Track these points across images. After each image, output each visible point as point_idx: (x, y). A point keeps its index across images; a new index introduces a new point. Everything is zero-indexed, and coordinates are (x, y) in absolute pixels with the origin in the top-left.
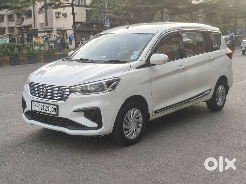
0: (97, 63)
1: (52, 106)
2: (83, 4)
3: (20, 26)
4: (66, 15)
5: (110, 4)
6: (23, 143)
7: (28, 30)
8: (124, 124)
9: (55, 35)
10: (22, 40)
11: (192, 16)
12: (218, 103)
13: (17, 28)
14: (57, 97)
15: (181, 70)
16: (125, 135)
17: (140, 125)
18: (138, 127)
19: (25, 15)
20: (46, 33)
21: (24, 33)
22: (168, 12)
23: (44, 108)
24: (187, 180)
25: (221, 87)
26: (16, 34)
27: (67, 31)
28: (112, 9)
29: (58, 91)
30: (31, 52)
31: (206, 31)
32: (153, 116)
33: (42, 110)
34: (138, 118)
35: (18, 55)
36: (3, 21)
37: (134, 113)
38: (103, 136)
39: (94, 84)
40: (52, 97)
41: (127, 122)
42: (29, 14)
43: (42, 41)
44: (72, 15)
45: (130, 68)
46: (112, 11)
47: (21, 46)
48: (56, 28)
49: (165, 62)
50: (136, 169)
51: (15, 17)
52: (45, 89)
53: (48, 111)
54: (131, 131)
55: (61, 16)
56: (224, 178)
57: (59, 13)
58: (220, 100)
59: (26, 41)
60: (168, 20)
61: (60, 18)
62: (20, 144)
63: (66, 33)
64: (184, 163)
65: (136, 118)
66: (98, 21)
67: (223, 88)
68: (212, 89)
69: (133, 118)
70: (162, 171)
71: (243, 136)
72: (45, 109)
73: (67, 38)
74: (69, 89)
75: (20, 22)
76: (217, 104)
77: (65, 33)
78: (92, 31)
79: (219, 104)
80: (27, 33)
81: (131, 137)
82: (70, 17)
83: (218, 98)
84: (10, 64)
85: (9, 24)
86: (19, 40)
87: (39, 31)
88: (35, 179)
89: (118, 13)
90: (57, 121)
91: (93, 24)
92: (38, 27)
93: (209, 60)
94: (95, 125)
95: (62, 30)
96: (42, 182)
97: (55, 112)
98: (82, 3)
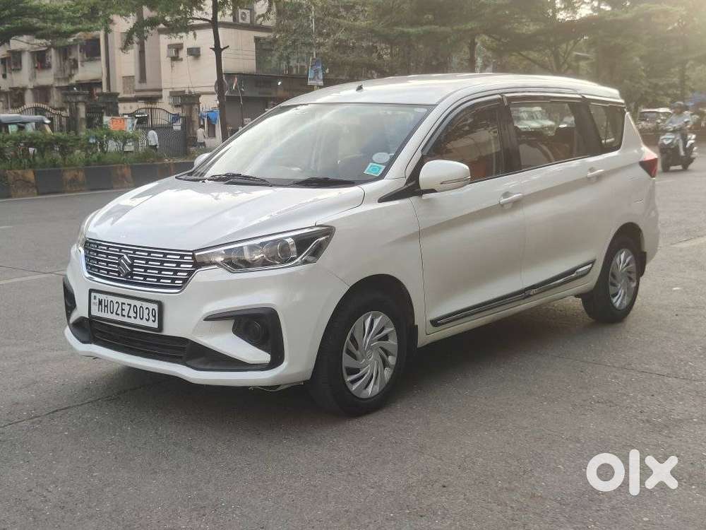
0: (271, 186)
1: (145, 305)
2: (248, 21)
3: (67, 84)
4: (199, 52)
5: (323, 20)
6: (66, 408)
7: (91, 96)
8: (344, 353)
9: (165, 109)
10: (72, 124)
11: (556, 55)
12: (614, 300)
13: (59, 88)
14: (159, 279)
15: (507, 207)
16: (346, 386)
17: (392, 360)
18: (385, 364)
19: (80, 51)
20: (141, 105)
21: (77, 103)
22: (489, 43)
23: (123, 310)
24: (511, 507)
25: (622, 256)
26: (56, 106)
27: (201, 99)
28: (328, 35)
29: (162, 262)
30: (96, 159)
31: (579, 96)
32: (427, 334)
33: (118, 315)
34: (386, 338)
35: (59, 166)
36: (19, 70)
37: (373, 323)
38: (286, 387)
39: (262, 244)
40: (145, 280)
41: (353, 348)
42: (92, 49)
43: (129, 126)
44: (214, 52)
45: (363, 199)
46: (329, 41)
47: (69, 141)
48: (171, 90)
49: (460, 182)
50: (375, 479)
51: (53, 57)
52: (125, 257)
53: (135, 318)
54: (364, 375)
55: (183, 54)
56: (614, 502)
57: (178, 48)
58: (621, 292)
59: (84, 126)
60: (492, 66)
61: (182, 60)
62: (57, 411)
63: (199, 104)
64: (507, 462)
65: (379, 340)
66: (290, 69)
67: (629, 258)
68: (596, 261)
69: (372, 338)
70: (446, 484)
71: (679, 392)
72: (125, 313)
73: (201, 118)
74: (193, 256)
75: (68, 72)
76: (611, 302)
77: (194, 104)
78: (274, 98)
79: (618, 304)
80: (85, 103)
81: (364, 392)
82: (209, 57)
83: (614, 285)
84: (35, 191)
85: (35, 76)
86: (64, 123)
87: (119, 97)
88: (95, 504)
89: (347, 47)
90: (157, 345)
91: (277, 78)
92: (118, 87)
93: (589, 178)
94: (265, 357)
95: (186, 96)
96: (115, 511)
97: (154, 321)
98: (243, 19)
